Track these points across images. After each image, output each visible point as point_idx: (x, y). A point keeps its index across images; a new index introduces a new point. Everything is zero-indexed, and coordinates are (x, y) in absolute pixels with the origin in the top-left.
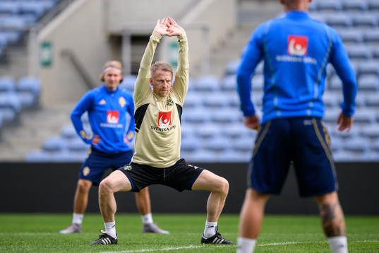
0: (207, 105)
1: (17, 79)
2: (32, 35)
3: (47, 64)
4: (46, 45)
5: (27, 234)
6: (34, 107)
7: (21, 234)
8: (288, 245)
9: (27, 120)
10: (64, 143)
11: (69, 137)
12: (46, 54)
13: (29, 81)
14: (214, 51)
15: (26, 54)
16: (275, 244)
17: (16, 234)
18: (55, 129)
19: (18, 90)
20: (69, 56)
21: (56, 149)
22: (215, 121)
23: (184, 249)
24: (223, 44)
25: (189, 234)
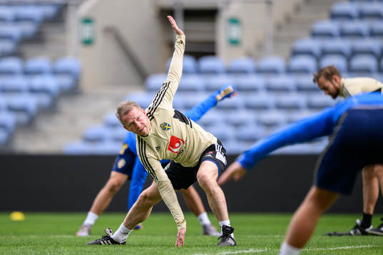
0: (270, 89)
1: (54, 60)
2: (71, 9)
3: (88, 43)
4: (87, 21)
5: (64, 236)
6: (73, 92)
7: (57, 237)
8: (362, 249)
9: (66, 106)
10: (107, 133)
11: (113, 126)
12: (87, 31)
13: (68, 62)
14: (279, 27)
15: (64, 31)
16: (347, 248)
17: (51, 237)
18: (97, 117)
19: (55, 73)
20: (114, 34)
21: (97, 140)
22: (280, 107)
23: (243, 253)
24: (288, 20)
25: (249, 236)
